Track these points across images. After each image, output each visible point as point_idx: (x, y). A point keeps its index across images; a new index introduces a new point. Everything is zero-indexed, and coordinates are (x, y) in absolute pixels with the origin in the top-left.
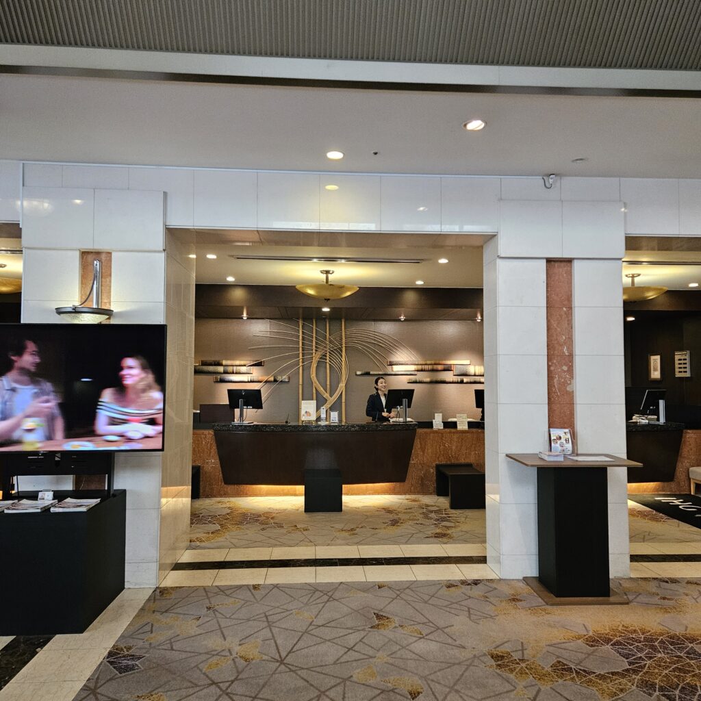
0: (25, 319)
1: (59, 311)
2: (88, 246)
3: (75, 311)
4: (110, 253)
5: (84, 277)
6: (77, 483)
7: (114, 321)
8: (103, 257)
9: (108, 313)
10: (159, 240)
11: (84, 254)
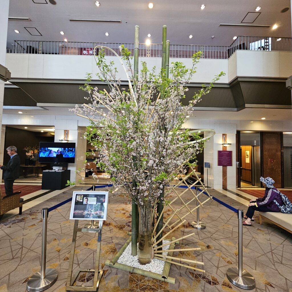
0: (55, 141)
1: (60, 140)
2: (65, 129)
3: (62, 140)
4: (69, 130)
5: (65, 134)
6: (63, 168)
7: (69, 142)
8: (68, 131)
9: (68, 141)
10: (77, 128)
11: (65, 130)
